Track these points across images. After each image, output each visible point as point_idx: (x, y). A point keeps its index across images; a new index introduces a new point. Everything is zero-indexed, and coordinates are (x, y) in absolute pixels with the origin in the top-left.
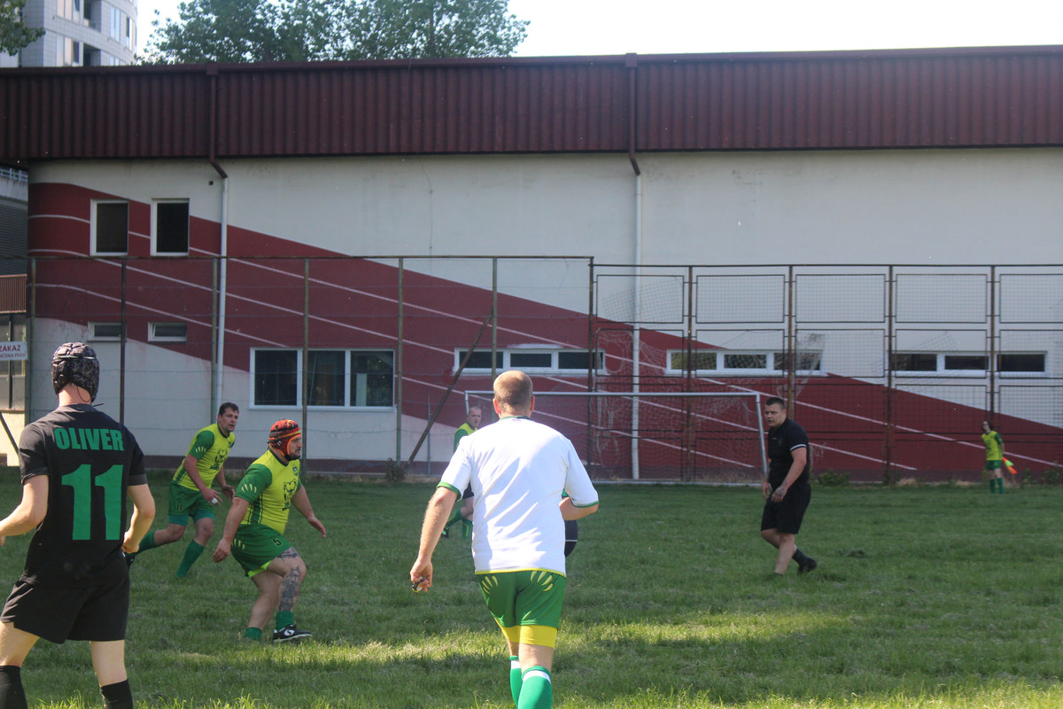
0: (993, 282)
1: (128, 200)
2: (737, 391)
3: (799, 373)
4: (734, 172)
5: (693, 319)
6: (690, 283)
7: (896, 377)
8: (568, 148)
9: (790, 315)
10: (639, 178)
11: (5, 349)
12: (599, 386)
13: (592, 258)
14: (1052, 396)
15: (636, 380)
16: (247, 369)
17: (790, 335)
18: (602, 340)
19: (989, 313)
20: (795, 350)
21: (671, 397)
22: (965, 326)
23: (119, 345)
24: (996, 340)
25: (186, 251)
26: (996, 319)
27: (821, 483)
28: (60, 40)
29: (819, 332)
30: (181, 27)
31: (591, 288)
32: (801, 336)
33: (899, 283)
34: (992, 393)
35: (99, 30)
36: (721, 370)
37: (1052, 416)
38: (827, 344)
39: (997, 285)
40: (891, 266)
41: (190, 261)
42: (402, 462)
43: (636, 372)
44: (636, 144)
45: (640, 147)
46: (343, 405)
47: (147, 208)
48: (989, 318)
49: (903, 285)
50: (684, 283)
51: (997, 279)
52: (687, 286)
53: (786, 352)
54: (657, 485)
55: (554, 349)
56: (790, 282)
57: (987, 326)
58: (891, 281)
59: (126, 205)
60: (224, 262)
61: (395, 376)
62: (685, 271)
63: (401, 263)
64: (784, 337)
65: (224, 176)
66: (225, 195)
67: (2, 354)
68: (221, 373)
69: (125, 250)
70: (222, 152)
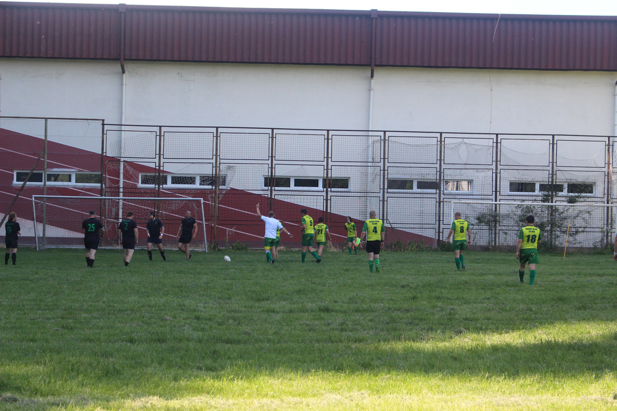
0: (328, 139)
2: (179, 197)
3: (221, 187)
4: (178, 74)
5: (162, 156)
6: (160, 136)
7: (275, 190)
8: (85, 56)
9: (216, 155)
10: (124, 75)
12: (107, 193)
13: (103, 120)
14: (359, 202)
15: (121, 190)
17: (216, 166)
18: (109, 167)
19: (326, 156)
20: (219, 174)
21: (148, 200)
22: (313, 163)
24: (329, 171)
26: (330, 159)
27: (233, 249)
29: (232, 165)
31: (103, 137)
32: (222, 166)
33: (277, 138)
34: (327, 200)
36: (169, 185)
37: (359, 213)
38: (236, 172)
39: (330, 141)
40: (273, 129)
43: (121, 185)
44: (124, 55)
45: (127, 58)
48: (326, 159)
49: (279, 140)
50: (156, 136)
51: (330, 137)
52: (158, 137)
53: (214, 175)
54: (142, 250)
55: (73, 171)
56: (217, 137)
57: (325, 163)
58: (272, 137)
62: (157, 129)
64: (213, 167)
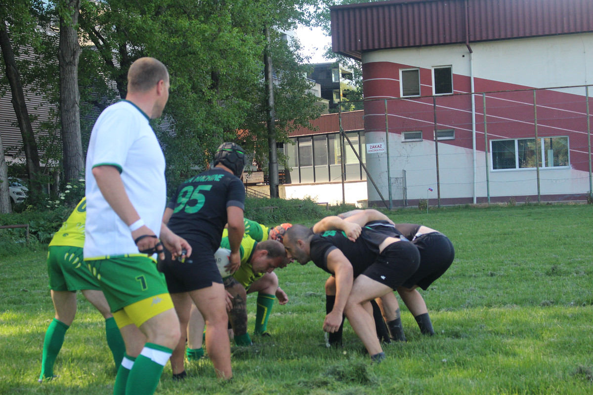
1: (419, 68)
11: (373, 147)
16: (488, 151)
25: (451, 92)
41: (455, 97)
46: (543, 166)
47: (430, 71)
59: (418, 70)
60: (473, 96)
61: (569, 150)
65: (471, 52)
66: (472, 62)
67: (371, 149)
68: (475, 154)
69: (418, 94)
70: (472, 39)
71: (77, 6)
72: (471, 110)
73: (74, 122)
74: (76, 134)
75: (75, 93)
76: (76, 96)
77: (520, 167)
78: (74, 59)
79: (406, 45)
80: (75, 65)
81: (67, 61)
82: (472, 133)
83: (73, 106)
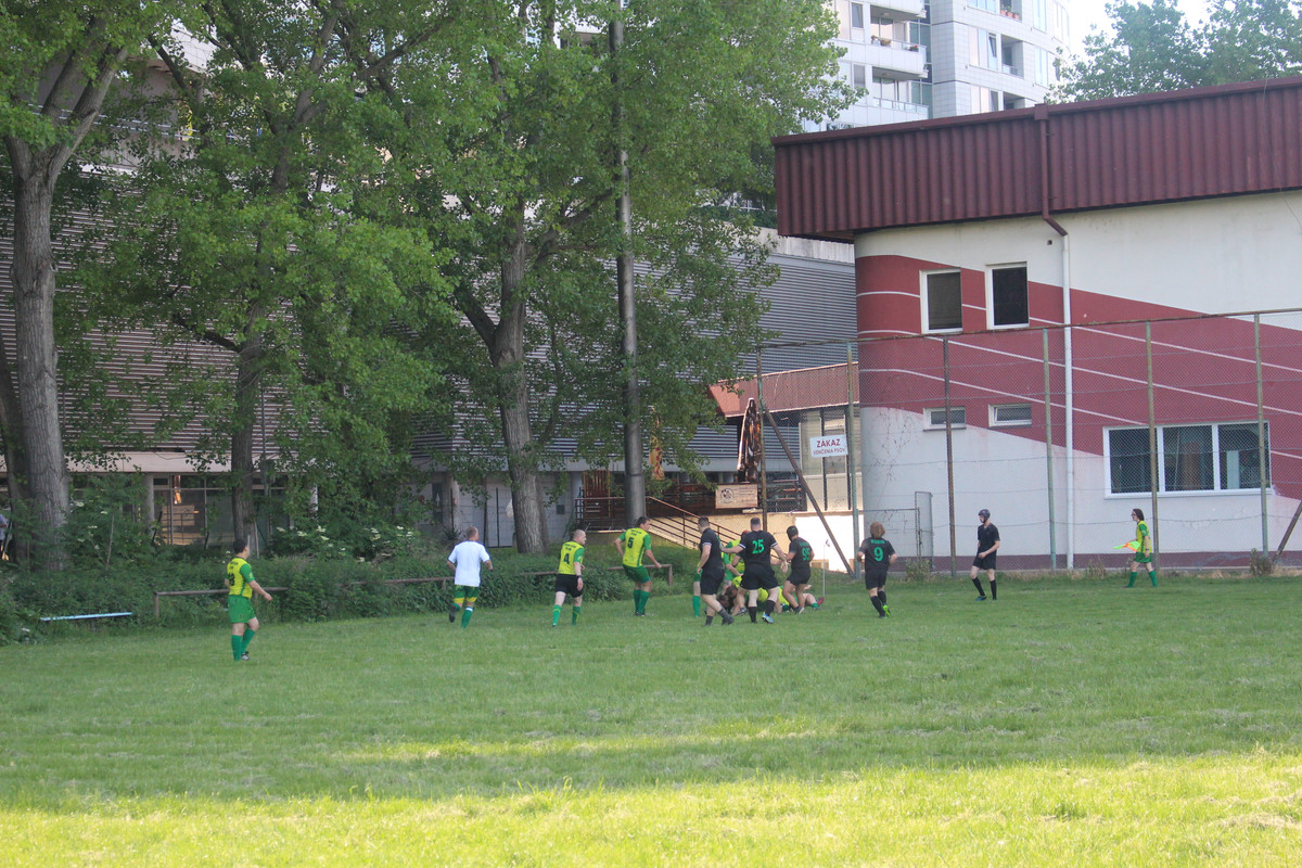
1: (960, 268)
11: (823, 444)
16: (1100, 452)
23: (944, 434)
25: (1025, 320)
28: (975, 90)
30: (1087, 65)
35: (1022, 76)
41: (1031, 332)
42: (1270, 553)
46: (1212, 488)
47: (981, 275)
59: (959, 273)
60: (1068, 331)
61: (1270, 452)
63: (1257, 318)
65: (1063, 233)
66: (1066, 255)
67: (820, 449)
68: (1070, 461)
69: (958, 325)
70: (1057, 206)
71: (46, 183)
72: (1064, 363)
73: (42, 407)
74: (46, 429)
75: (42, 350)
76: (47, 357)
77: (1168, 489)
78: (39, 286)
79: (923, 220)
80: (42, 297)
81: (25, 290)
82: (1064, 410)
83: (39, 376)
